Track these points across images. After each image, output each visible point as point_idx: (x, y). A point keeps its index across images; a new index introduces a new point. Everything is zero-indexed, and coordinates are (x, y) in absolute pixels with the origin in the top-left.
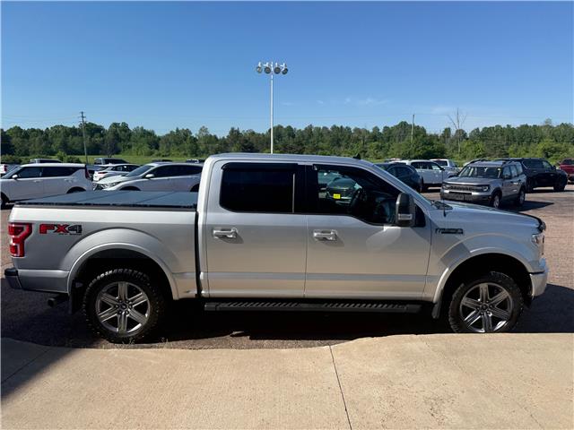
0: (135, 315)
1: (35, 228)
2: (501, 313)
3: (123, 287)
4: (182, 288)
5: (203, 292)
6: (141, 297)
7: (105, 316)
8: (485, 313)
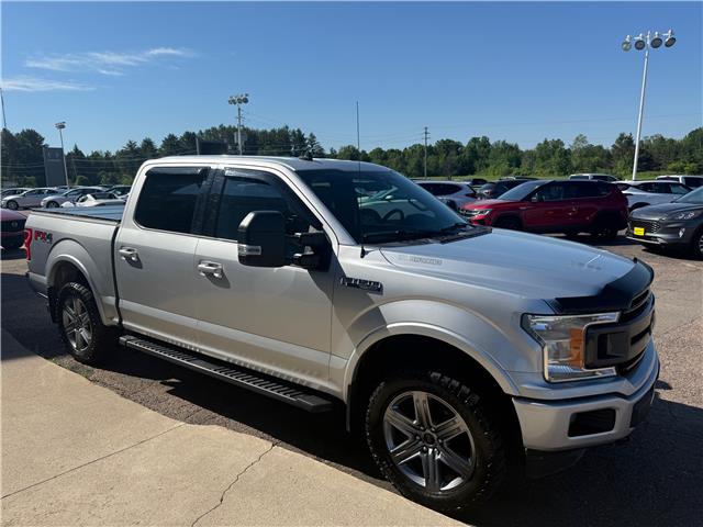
1: (33, 234)
3: (77, 303)
4: (108, 314)
5: (123, 322)
8: (431, 450)
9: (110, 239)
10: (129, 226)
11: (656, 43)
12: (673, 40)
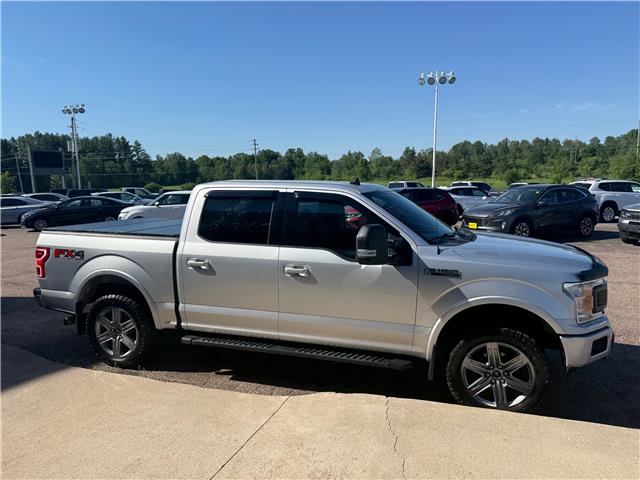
0: (126, 340)
1: (52, 252)
2: (518, 383)
3: (117, 313)
4: (163, 318)
5: (182, 324)
6: (131, 324)
7: (103, 339)
8: (498, 382)
9: (171, 252)
10: (193, 240)
11: (443, 81)
12: (454, 79)
